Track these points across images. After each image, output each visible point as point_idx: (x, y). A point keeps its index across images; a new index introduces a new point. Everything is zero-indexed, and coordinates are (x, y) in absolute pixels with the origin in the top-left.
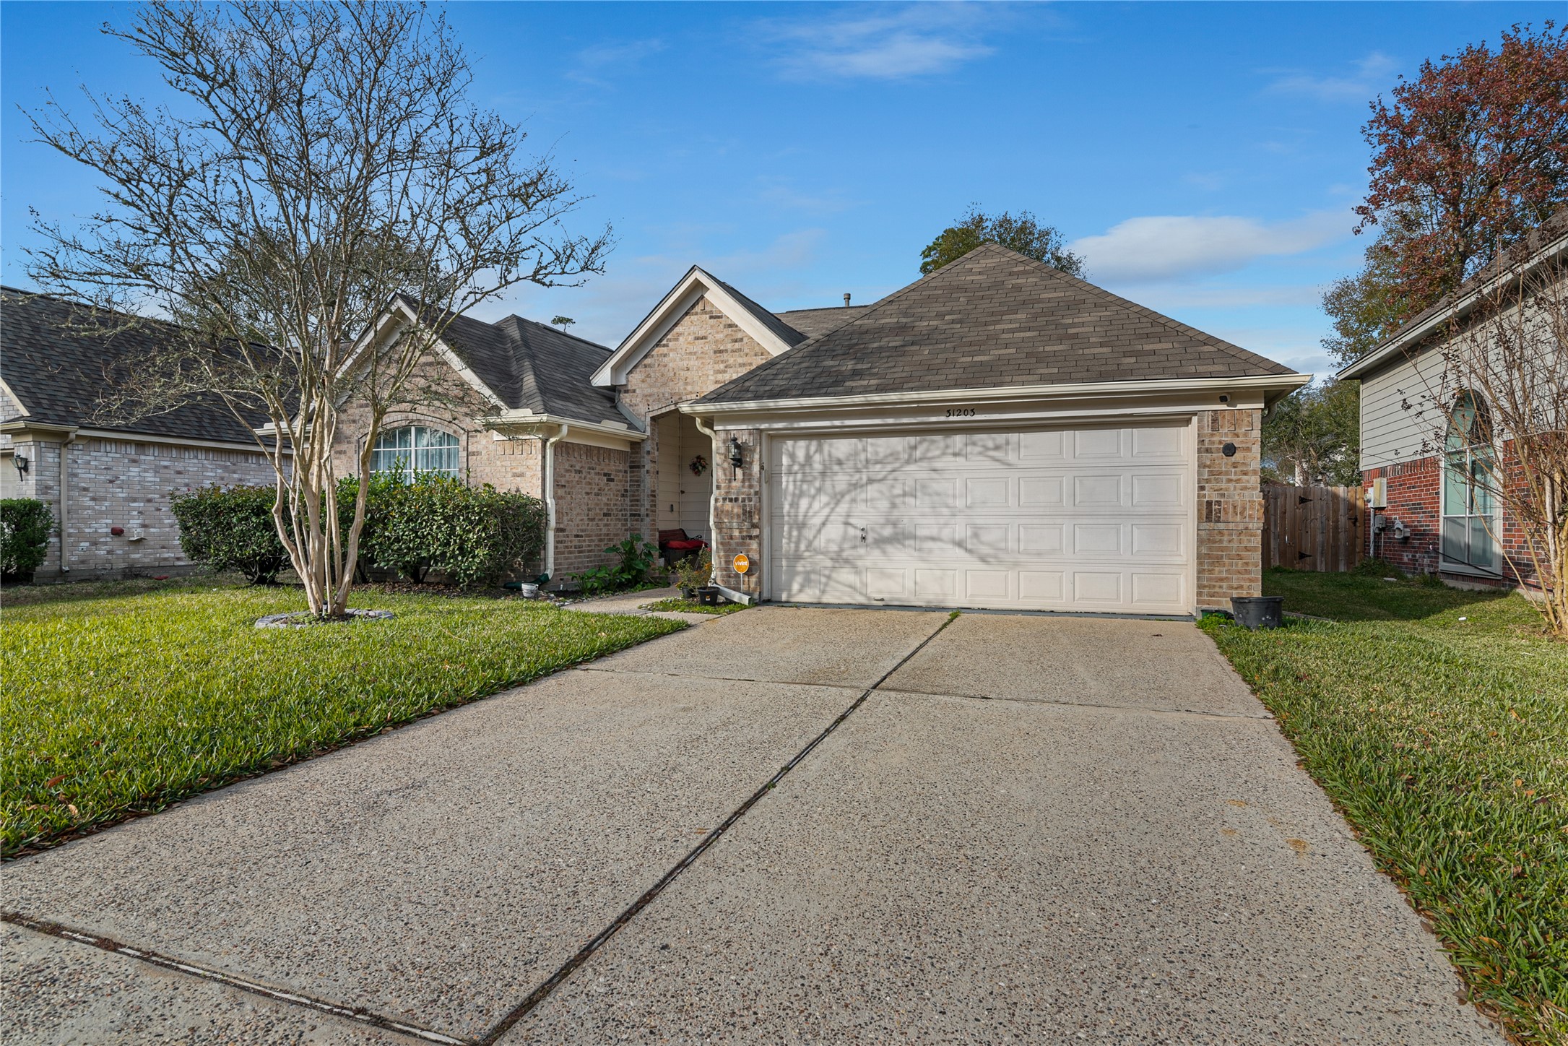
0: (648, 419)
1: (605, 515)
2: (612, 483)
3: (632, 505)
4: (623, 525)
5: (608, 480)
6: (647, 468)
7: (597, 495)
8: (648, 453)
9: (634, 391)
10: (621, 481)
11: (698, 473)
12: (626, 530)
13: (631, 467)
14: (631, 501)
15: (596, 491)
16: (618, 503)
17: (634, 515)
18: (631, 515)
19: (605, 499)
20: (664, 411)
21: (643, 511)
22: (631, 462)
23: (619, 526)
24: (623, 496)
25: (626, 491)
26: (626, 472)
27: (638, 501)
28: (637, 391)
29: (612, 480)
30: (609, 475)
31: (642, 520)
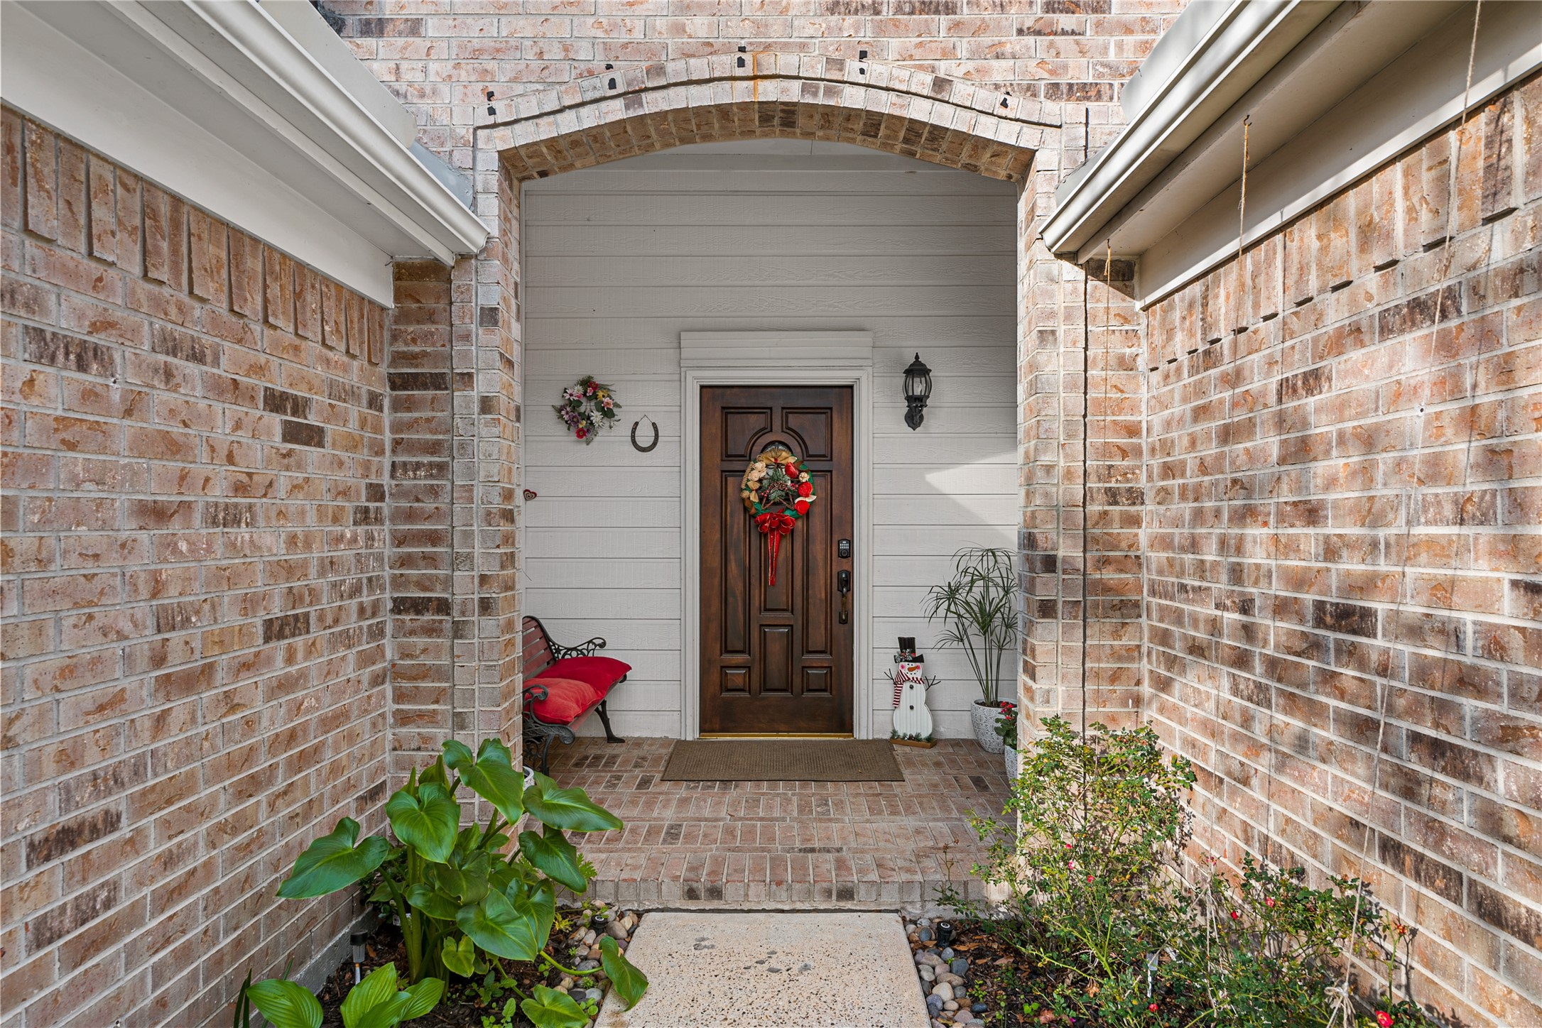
0: (489, 162)
1: (274, 630)
2: (311, 453)
3: (405, 561)
4: (365, 659)
5: (294, 433)
6: (481, 386)
7: (229, 517)
8: (490, 316)
9: (414, 27)
10: (353, 444)
11: (585, 432)
12: (377, 680)
13: (397, 382)
14: (400, 540)
15: (219, 493)
16: (344, 553)
17: (418, 606)
18: (400, 606)
19: (272, 542)
20: (568, 124)
21: (464, 589)
22: (399, 358)
23: (349, 671)
24: (364, 516)
25: (376, 493)
26: (374, 402)
27: (434, 538)
28: (432, 28)
29: (313, 436)
30: (299, 406)
31: (458, 630)
